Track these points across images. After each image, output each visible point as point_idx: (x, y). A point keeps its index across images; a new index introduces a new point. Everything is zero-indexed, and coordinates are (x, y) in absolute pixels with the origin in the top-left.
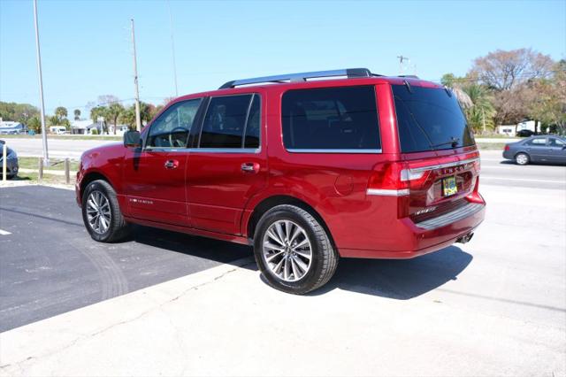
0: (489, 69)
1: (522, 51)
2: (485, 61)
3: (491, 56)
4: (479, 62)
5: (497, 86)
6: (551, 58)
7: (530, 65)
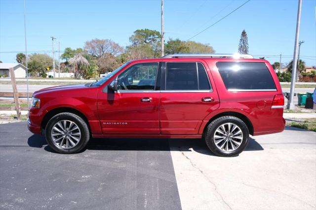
0: (93, 48)
1: (107, 40)
2: (91, 43)
3: (93, 41)
4: (87, 43)
5: (97, 56)
6: (119, 45)
7: (110, 47)
